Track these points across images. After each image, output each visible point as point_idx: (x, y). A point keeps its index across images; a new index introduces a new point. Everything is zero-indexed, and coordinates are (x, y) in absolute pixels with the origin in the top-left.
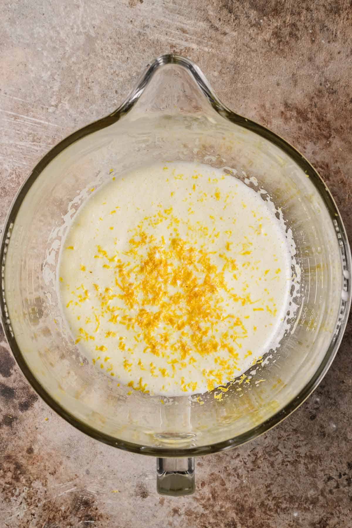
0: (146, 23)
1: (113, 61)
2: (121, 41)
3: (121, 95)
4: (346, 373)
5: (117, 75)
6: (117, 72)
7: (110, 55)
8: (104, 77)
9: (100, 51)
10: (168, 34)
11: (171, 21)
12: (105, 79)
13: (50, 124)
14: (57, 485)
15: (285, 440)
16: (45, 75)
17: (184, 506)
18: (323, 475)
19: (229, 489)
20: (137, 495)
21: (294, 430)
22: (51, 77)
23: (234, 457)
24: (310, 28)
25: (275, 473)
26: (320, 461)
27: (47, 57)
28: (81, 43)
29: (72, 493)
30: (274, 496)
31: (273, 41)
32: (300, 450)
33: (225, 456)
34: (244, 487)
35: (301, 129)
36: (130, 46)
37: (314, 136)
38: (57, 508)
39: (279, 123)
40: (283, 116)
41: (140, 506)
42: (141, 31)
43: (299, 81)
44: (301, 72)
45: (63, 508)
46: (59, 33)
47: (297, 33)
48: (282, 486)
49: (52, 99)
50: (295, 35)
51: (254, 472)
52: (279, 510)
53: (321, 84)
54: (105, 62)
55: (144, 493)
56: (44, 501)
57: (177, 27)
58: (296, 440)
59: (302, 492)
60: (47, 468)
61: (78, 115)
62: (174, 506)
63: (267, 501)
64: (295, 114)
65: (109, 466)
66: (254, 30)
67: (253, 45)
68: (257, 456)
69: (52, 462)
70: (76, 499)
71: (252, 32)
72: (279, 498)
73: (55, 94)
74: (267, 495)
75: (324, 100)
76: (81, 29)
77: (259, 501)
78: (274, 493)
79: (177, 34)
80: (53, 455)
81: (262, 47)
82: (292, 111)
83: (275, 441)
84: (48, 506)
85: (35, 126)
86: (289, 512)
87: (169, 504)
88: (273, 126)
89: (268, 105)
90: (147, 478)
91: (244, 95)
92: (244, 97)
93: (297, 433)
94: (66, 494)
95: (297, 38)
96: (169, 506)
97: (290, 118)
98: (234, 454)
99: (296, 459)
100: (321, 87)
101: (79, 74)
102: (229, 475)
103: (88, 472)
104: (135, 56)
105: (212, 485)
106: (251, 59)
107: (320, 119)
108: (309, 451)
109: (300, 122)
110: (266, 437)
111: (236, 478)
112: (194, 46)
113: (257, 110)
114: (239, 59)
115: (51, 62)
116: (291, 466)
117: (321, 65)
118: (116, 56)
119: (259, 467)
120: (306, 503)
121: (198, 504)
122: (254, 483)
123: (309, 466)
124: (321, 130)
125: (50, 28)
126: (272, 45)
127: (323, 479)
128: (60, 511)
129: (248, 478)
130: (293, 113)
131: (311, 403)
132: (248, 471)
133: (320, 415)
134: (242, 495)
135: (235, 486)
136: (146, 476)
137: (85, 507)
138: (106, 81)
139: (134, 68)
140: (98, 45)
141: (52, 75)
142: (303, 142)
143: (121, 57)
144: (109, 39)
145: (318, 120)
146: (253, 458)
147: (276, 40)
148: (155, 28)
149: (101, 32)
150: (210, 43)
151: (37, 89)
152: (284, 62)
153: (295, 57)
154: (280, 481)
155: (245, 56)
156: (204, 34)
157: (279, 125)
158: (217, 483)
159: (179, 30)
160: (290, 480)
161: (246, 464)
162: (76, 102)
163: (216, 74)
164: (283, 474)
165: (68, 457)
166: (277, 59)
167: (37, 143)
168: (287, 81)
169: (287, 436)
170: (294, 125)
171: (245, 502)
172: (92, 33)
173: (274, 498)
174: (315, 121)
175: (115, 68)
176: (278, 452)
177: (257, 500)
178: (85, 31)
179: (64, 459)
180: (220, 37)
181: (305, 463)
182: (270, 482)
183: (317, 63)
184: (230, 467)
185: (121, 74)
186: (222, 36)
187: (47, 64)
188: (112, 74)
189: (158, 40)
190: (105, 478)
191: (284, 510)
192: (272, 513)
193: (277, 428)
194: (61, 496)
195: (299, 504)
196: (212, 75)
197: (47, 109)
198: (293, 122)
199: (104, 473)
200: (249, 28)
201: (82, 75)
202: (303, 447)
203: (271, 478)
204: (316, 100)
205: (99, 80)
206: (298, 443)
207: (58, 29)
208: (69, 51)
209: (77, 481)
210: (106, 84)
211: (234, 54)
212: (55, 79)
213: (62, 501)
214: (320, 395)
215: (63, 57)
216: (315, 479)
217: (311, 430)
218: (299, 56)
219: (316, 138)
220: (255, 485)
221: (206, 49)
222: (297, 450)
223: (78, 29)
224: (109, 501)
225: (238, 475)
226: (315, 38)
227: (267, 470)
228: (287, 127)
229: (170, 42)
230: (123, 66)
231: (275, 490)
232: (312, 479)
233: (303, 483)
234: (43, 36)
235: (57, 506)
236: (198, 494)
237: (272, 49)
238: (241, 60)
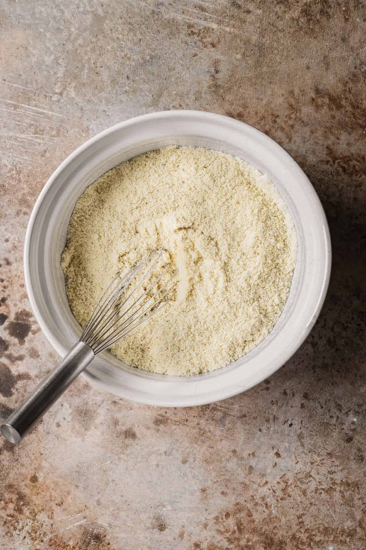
1: (124, 44)
2: (133, 21)
3: (133, 81)
5: (129, 59)
6: (128, 56)
7: (121, 37)
8: (113, 61)
9: (110, 32)
10: (185, 12)
12: (115, 63)
13: (54, 113)
14: (65, 517)
15: (318, 465)
16: (49, 59)
17: (207, 539)
18: (361, 504)
19: (257, 520)
20: (153, 528)
21: (329, 454)
22: (55, 61)
23: (261, 485)
24: (343, 5)
25: (308, 502)
26: (358, 488)
27: (50, 39)
28: (88, 24)
29: (81, 526)
30: (306, 527)
31: (302, 20)
32: (335, 476)
33: (252, 483)
34: (273, 518)
35: (334, 117)
36: (143, 26)
37: (349, 125)
38: (65, 543)
39: (310, 111)
40: (314, 104)
41: (157, 541)
42: (155, 9)
43: (331, 63)
44: (334, 54)
45: (71, 543)
46: (63, 12)
47: (329, 10)
48: (315, 517)
49: (56, 87)
50: (327, 12)
51: (284, 501)
52: (312, 543)
53: (356, 68)
54: (115, 44)
55: (162, 525)
56: (50, 536)
57: (195, 5)
58: (331, 465)
59: (338, 523)
60: (53, 499)
61: (85, 103)
62: (195, 539)
63: (299, 533)
64: (327, 100)
65: (122, 496)
66: (280, 8)
67: (280, 24)
68: (287, 483)
69: (58, 491)
70: (86, 533)
71: (278, 9)
72: (312, 530)
73: (59, 80)
74: (298, 527)
75: (359, 85)
76: (88, 8)
77: (290, 533)
78: (307, 525)
79: (195, 12)
80: (60, 484)
81: (290, 27)
82: (323, 98)
83: (308, 466)
84: (55, 541)
85: (37, 116)
86: (323, 546)
87: (189, 538)
88: (303, 115)
89: (297, 91)
90: (165, 509)
91: (270, 80)
92: (271, 83)
93: (331, 457)
94: (75, 528)
95: (329, 17)
96: (190, 540)
97: (322, 106)
98: (261, 481)
99: (331, 486)
100: (355, 71)
101: (86, 58)
102: (256, 504)
103: (99, 503)
104: (148, 38)
105: (238, 516)
106: (278, 39)
107: (355, 106)
108: (346, 478)
109: (332, 109)
110: (298, 462)
111: (264, 508)
112: (215, 26)
113: (285, 97)
114: (264, 40)
115: (54, 45)
116: (326, 494)
117: (356, 46)
118: (127, 37)
119: (289, 496)
120: (342, 535)
121: (222, 537)
122: (284, 514)
123: (345, 494)
124: (356, 119)
125: (54, 7)
126: (301, 25)
127: (362, 509)
128: (67, 546)
129: (278, 507)
130: (325, 100)
131: (347, 424)
132: (277, 500)
133: (357, 437)
134: (271, 527)
135: (263, 517)
136: (164, 506)
137: (96, 542)
138: (116, 66)
139: (147, 51)
140: (107, 25)
141: (56, 59)
142: (336, 132)
143: (133, 39)
144: (120, 19)
145: (353, 107)
146: (283, 485)
147: (306, 18)
148: (170, 6)
149: (110, 11)
150: (232, 22)
151: (39, 75)
152: (314, 43)
153: (326, 37)
154: (314, 511)
155: (271, 37)
156: (225, 12)
157: (309, 114)
158: (243, 514)
159: (198, 8)
160: (324, 509)
161: (275, 492)
162: (83, 88)
163: (239, 56)
164: (317, 503)
165: (77, 486)
166: (307, 40)
167: (39, 136)
168: (318, 64)
169: (321, 461)
170: (326, 113)
171: (275, 535)
172: (100, 12)
173: (307, 530)
174: (349, 109)
175: (126, 51)
176: (311, 478)
177: (287, 532)
178: (92, 9)
179: (73, 488)
180: (242, 16)
181: (340, 491)
182: (302, 512)
183: (351, 44)
184: (258, 496)
185: (132, 57)
186: (245, 14)
187: (50, 47)
188: (123, 58)
189: (173, 20)
190: (118, 509)
191: (318, 543)
192: (304, 547)
193: (309, 452)
194: (70, 529)
195: (335, 536)
196: (235, 57)
197: (51, 97)
198: (325, 110)
199: (117, 504)
200: (276, 6)
201: (89, 59)
202: (338, 473)
203: (303, 508)
204: (350, 85)
205: (109, 64)
206: (333, 469)
207: (62, 8)
208: (75, 32)
209: (87, 512)
210: (116, 68)
211: (258, 34)
212: (59, 64)
213: (71, 535)
214: (357, 414)
215: (68, 39)
216: (352, 509)
217: (347, 454)
218: (332, 37)
219: (351, 128)
220: (285, 516)
221: (228, 29)
222: (331, 476)
223: (85, 8)
224: (122, 535)
225: (266, 505)
226: (349, 16)
227: (299, 499)
228: (318, 116)
229: (188, 21)
230: (135, 48)
231: (308, 521)
232: (349, 508)
233: (339, 513)
234: (45, 15)
235: (65, 541)
236: (222, 526)
237: (301, 28)
238: (267, 41)
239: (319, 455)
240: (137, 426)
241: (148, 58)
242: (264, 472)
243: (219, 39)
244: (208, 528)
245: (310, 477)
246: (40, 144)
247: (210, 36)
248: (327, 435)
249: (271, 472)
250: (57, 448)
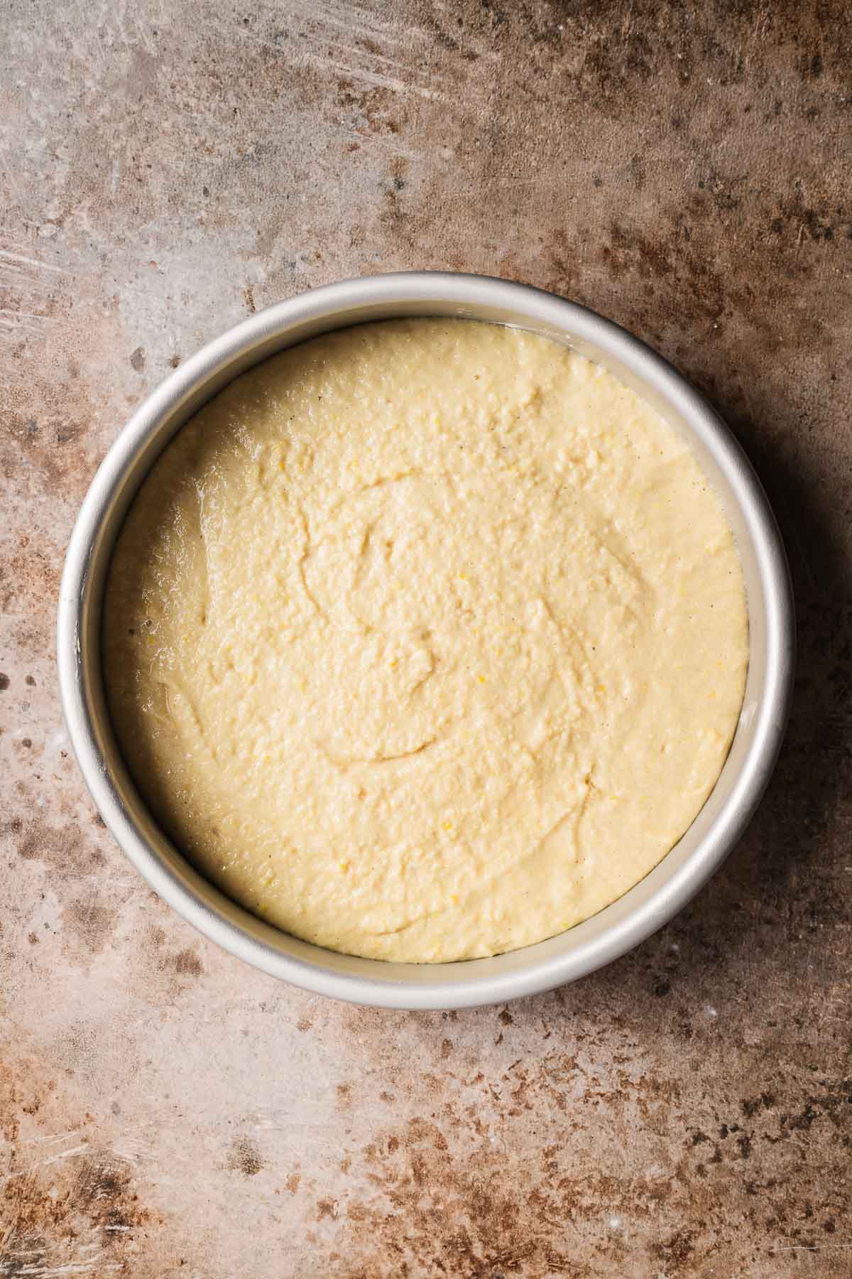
0: (282, 27)
1: (199, 116)
2: (220, 68)
3: (218, 199)
4: (745, 884)
5: (209, 151)
6: (208, 144)
7: (193, 102)
8: (175, 155)
9: (169, 91)
10: (335, 53)
11: (342, 24)
12: (179, 158)
13: (43, 265)
14: (42, 1138)
15: (593, 1043)
16: (35, 147)
17: (347, 1195)
18: (684, 1130)
19: (457, 1157)
20: (232, 1167)
21: (616, 1019)
22: (49, 152)
23: (468, 1081)
24: (678, 47)
25: (568, 1123)
26: (678, 1094)
27: (39, 103)
28: (124, 71)
29: (76, 1157)
30: (563, 1177)
31: (588, 77)
32: (627, 1068)
33: (448, 1077)
34: (491, 1153)
35: (650, 291)
36: (242, 81)
37: (682, 310)
38: (40, 1194)
39: (599, 276)
40: (609, 261)
41: (240, 1196)
42: (269, 44)
43: (648, 174)
44: (655, 154)
45: (54, 1194)
46: (69, 46)
47: (646, 58)
48: (584, 1154)
49: (50, 206)
50: (643, 63)
51: (517, 1118)
52: (574, 1211)
53: (701, 185)
54: (180, 118)
55: (250, 1161)
56: (10, 1177)
57: (355, 38)
58: (619, 1044)
59: (630, 1169)
60: (17, 1097)
61: (112, 245)
62: (321, 1194)
63: (547, 1189)
64: (636, 254)
65: (167, 1097)
66: (542, 50)
67: (540, 86)
68: (524, 1078)
69: (29, 1081)
70: (85, 1173)
71: (537, 53)
72: (576, 1183)
73: (56, 192)
74: (546, 1175)
75: (708, 223)
76: (124, 37)
77: (528, 1188)
78: (565, 1171)
79: (355, 54)
80: (33, 1066)
81: (562, 92)
82: (629, 247)
83: (570, 1045)
84: (19, 1189)
85: (6, 269)
86: (598, 1216)
87: (309, 1191)
88: (583, 284)
89: (571, 232)
90: (258, 1127)
91: (514, 207)
92: (515, 212)
93: (621, 1027)
94: (63, 1160)
95: (646, 72)
96: (309, 1195)
97: (626, 266)
98: (469, 1073)
99: (620, 1088)
100: (701, 191)
101: (117, 146)
102: (456, 1123)
103: (116, 1109)
104: (251, 107)
105: (415, 1146)
106: (535, 119)
107: (698, 269)
108: (651, 1072)
109: (648, 275)
110: (549, 1035)
111: (473, 1131)
112: (397, 85)
113: (545, 244)
114: (504, 119)
115: (48, 116)
116: (607, 1105)
117: (704, 137)
118: (207, 104)
119: (528, 1107)
120: (640, 1195)
121: (380, 1192)
122: (516, 1146)
123: (648, 1106)
124: (698, 296)
125: (49, 32)
126: (585, 87)
127: (683, 1140)
128: (46, 1200)
129: (503, 1131)
130: (632, 254)
131: (658, 955)
132: (502, 1116)
133: (680, 985)
134: (487, 1172)
135: (471, 1152)
136: (257, 1121)
137: (108, 1193)
138: (182, 165)
139: (249, 135)
140: (164, 76)
141: (51, 147)
142: (655, 324)
143: (220, 108)
144: (192, 64)
145: (693, 270)
146: (515, 1084)
147: (596, 75)
148: (302, 40)
149: (172, 46)
150: (435, 78)
151: (13, 180)
152: (612, 127)
153: (639, 116)
154: (580, 1141)
155: (520, 112)
156: (421, 56)
157: (598, 282)
158: (427, 1144)
159: (362, 46)
160: (602, 1139)
161: (497, 1098)
162: (107, 213)
163: (448, 153)
164: (586, 1125)
165: (69, 1072)
166: (597, 121)
167: (10, 312)
168: (620, 174)
169: (599, 1033)
170: (634, 282)
171: (494, 1190)
172: (151, 47)
173: (563, 1183)
174: (684, 273)
175: (204, 134)
176: (577, 1071)
177: (521, 1186)
178: (133, 41)
179: (60, 1076)
180: (459, 64)
181: (639, 1100)
182: (554, 1144)
183: (694, 133)
184: (460, 1105)
185: (216, 147)
186: (465, 61)
187: (39, 119)
188: (196, 149)
189: (309, 69)
190: (157, 1123)
191: (588, 1211)
192: (558, 1218)
193: (575, 1014)
194: (51, 1164)
195: (625, 1198)
196: (440, 155)
197: (38, 228)
198: (632, 274)
199: (156, 1112)
200: (531, 45)
201: (123, 149)
202: (636, 1061)
203: (558, 1133)
204: (689, 222)
205: (165, 161)
206: (625, 1052)
207: (67, 35)
208: (93, 89)
209: (91, 1128)
210: (181, 171)
211: (493, 106)
212: (57, 157)
213: (53, 1177)
214: (681, 935)
215: (79, 105)
216: (664, 1138)
217: (656, 1020)
218: (652, 115)
219: (686, 316)
220: (519, 1150)
221: (426, 93)
222: (620, 1067)
223: (117, 38)
224: (166, 1180)
225: (478, 1124)
226: (691, 72)
227: (549, 1115)
228: (616, 287)
229: (340, 73)
230: (224, 128)
231: (567, 1163)
232: (656, 1138)
233: (635, 1147)
234: (30, 51)
235: (41, 1188)
236: (380, 1168)
237: (585, 96)
238: (510, 121)
239: (594, 1022)
240: (202, 946)
241: (251, 150)
242: (475, 1055)
243: (406, 114)
244: (350, 1170)
245: (574, 1068)
246: (11, 330)
247: (387, 108)
248: (614, 978)
249: (490, 1055)
250: (30, 987)
